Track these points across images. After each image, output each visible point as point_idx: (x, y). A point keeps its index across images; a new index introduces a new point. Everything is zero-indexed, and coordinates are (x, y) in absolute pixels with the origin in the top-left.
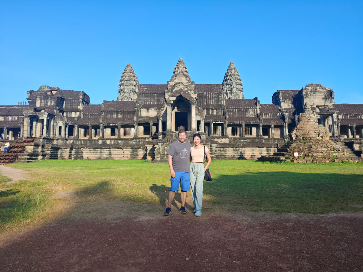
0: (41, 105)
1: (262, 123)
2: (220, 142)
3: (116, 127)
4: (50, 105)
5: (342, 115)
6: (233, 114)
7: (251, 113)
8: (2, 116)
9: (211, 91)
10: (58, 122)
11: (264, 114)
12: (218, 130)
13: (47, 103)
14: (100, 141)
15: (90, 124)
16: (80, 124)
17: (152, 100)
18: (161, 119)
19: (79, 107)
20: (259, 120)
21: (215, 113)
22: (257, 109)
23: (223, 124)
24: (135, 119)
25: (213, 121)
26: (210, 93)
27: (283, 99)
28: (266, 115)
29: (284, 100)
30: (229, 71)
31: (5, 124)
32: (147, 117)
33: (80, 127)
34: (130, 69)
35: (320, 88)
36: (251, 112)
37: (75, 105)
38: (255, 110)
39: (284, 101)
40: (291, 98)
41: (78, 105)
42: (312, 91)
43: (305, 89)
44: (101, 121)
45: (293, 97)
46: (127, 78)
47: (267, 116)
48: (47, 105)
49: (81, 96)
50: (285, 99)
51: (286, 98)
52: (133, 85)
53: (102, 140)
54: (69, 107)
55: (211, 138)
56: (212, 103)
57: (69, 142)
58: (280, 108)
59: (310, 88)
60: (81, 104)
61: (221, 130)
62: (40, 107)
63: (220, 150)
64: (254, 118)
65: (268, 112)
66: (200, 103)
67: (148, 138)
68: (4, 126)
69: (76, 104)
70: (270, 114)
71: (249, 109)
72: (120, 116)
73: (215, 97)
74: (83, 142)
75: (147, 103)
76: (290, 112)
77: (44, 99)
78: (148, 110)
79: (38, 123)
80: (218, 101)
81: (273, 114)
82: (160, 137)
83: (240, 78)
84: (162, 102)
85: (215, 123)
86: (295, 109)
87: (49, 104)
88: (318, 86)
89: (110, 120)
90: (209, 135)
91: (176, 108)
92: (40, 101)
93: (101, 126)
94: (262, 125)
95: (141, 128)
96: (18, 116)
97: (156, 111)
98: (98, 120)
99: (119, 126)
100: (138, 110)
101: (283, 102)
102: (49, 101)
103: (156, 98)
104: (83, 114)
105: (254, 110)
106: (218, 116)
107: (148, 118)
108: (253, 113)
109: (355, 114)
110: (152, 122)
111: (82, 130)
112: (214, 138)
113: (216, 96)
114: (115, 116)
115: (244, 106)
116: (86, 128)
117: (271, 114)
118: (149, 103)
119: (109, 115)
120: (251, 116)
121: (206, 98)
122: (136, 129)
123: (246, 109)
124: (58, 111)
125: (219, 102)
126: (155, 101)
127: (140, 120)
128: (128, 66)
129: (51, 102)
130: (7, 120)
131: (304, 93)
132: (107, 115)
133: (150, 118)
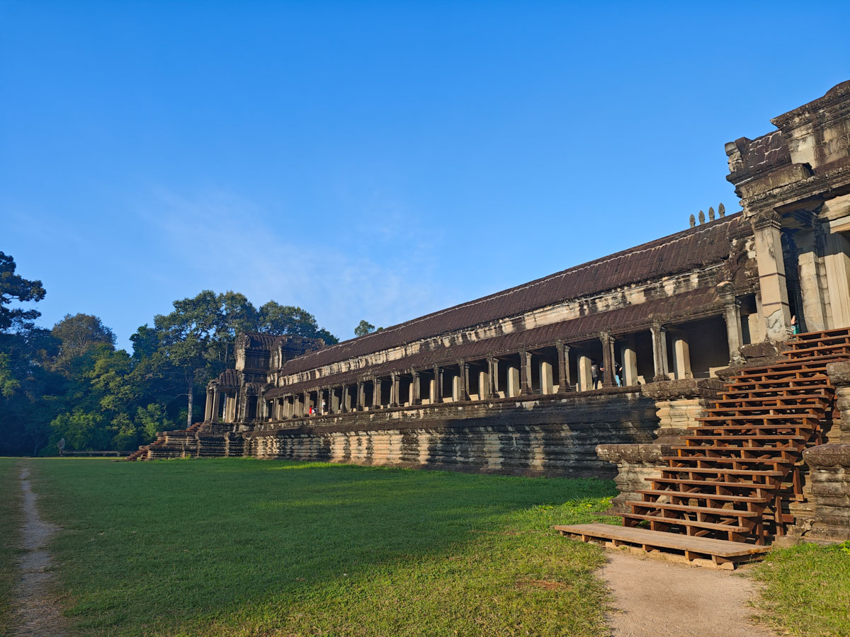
0: (820, 157)
8: (637, 283)
31: (655, 311)
96: (700, 266)
130: (657, 295)
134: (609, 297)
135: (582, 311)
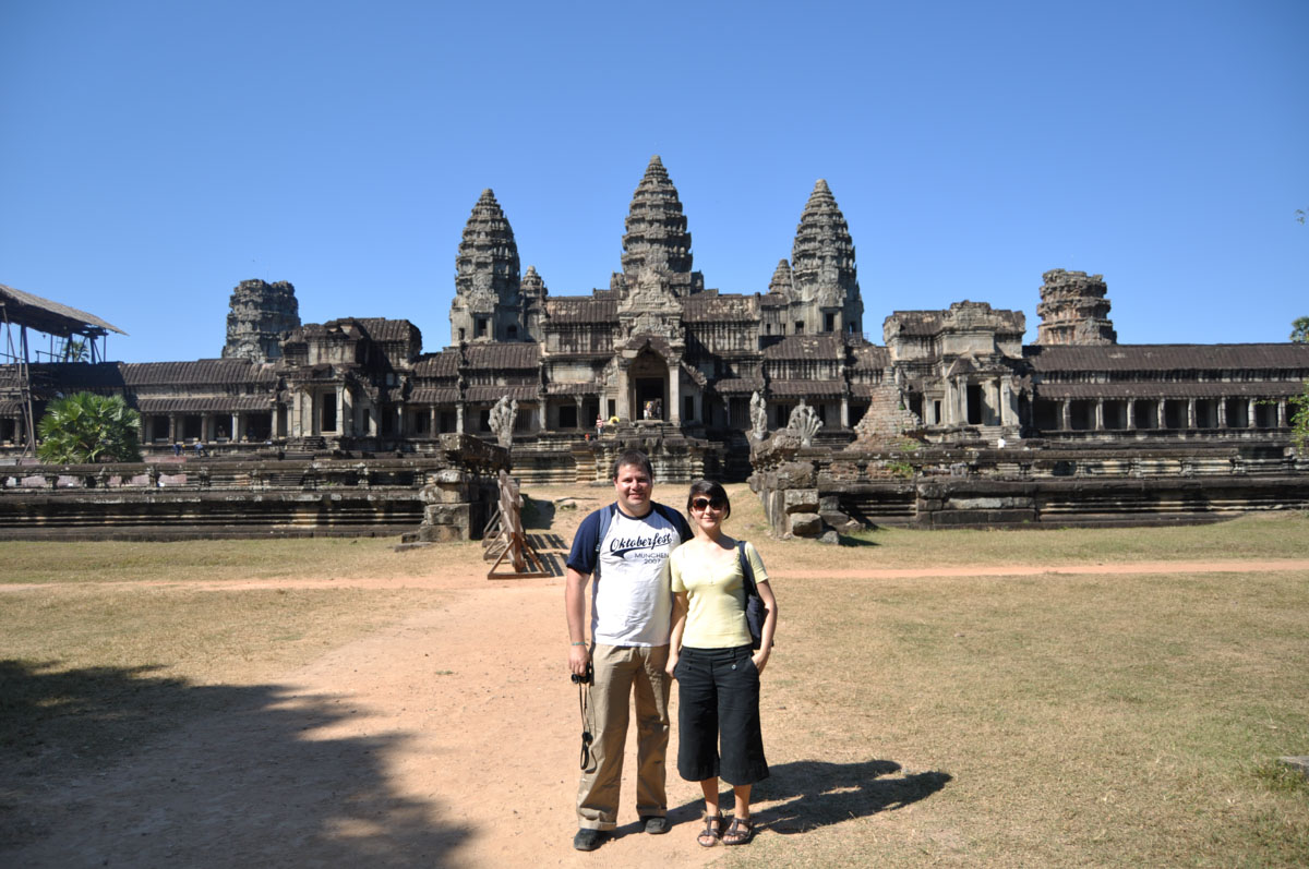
0: (319, 359)
1: (848, 395)
4: (342, 359)
5: (1044, 374)
7: (823, 372)
8: (223, 385)
9: (724, 319)
10: (360, 400)
11: (854, 373)
13: (334, 355)
15: (432, 403)
16: (409, 403)
17: (580, 341)
18: (605, 394)
19: (402, 361)
20: (841, 388)
24: (539, 388)
26: (723, 323)
28: (859, 374)
29: (905, 338)
30: (810, 209)
32: (568, 385)
35: (984, 310)
36: (823, 369)
37: (393, 356)
38: (834, 362)
39: (906, 342)
41: (401, 355)
42: (963, 319)
43: (947, 313)
44: (459, 396)
46: (481, 239)
47: (861, 377)
48: (334, 359)
50: (908, 335)
52: (501, 260)
55: (725, 434)
56: (727, 347)
58: (896, 358)
60: (407, 353)
62: (320, 365)
64: (829, 382)
69: (395, 355)
70: (870, 373)
71: (819, 363)
72: (502, 382)
73: (735, 332)
75: (568, 348)
77: (327, 346)
78: (569, 365)
79: (316, 402)
80: (742, 340)
86: (930, 362)
88: (978, 305)
89: (480, 391)
92: (317, 350)
93: (460, 407)
94: (847, 400)
95: (555, 410)
96: (260, 384)
97: (590, 370)
98: (450, 391)
100: (545, 367)
101: (902, 342)
102: (339, 351)
103: (589, 336)
104: (413, 378)
105: (831, 364)
107: (570, 388)
108: (828, 371)
109: (1074, 373)
110: (580, 396)
111: (412, 417)
113: (738, 329)
114: (489, 382)
115: (806, 355)
116: (421, 412)
118: (573, 348)
119: (476, 380)
120: (824, 379)
121: (713, 334)
122: (542, 415)
124: (360, 375)
125: (744, 344)
126: (587, 344)
129: (343, 353)
131: (945, 325)
132: (471, 378)
133: (575, 385)
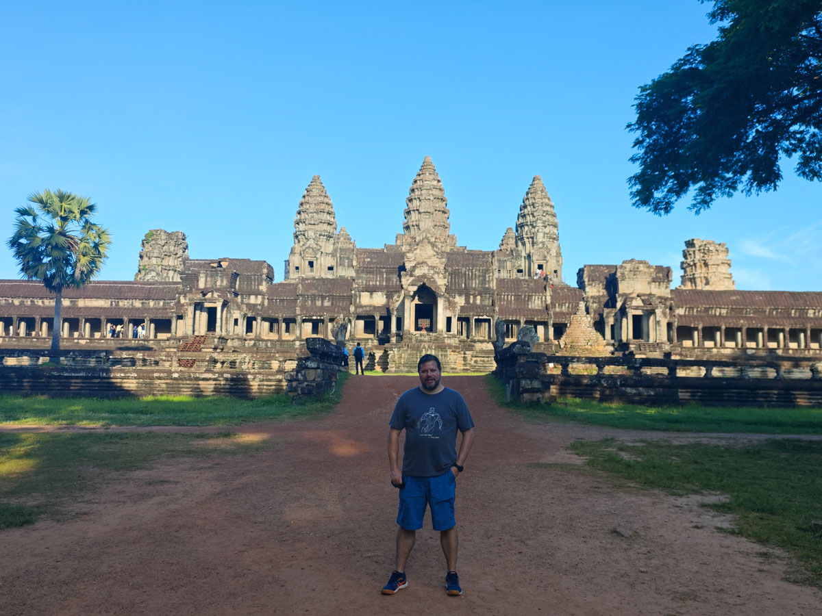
0: (206, 284)
1: (552, 319)
2: (484, 349)
3: (322, 321)
4: (221, 285)
5: (684, 309)
6: (507, 304)
7: (536, 303)
8: (139, 299)
9: (473, 267)
10: (232, 312)
11: (557, 305)
12: (482, 329)
13: (216, 282)
14: (298, 343)
15: (280, 316)
16: (265, 315)
17: (378, 279)
18: (395, 313)
19: (261, 288)
20: (548, 314)
21: (478, 302)
22: (546, 296)
23: (490, 319)
24: (352, 309)
25: (474, 315)
26: (472, 270)
27: (589, 281)
28: (560, 305)
29: (591, 282)
30: (529, 195)
31: (147, 313)
32: (370, 306)
33: (264, 319)
34: (320, 187)
35: (645, 266)
36: (536, 301)
37: (255, 284)
38: (544, 297)
39: (592, 285)
40: (603, 279)
41: (260, 284)
42: (631, 271)
43: (621, 267)
44: (298, 312)
45: (606, 278)
46: (312, 208)
47: (562, 307)
48: (216, 285)
49: (265, 271)
50: (593, 281)
51: (595, 278)
52: (325, 223)
53: (300, 341)
54: (245, 287)
55: (471, 341)
56: (474, 286)
57: (249, 344)
58: (584, 296)
59: (628, 266)
60: (264, 283)
61: (487, 329)
62: (206, 288)
63: (484, 361)
64: (540, 310)
65: (564, 301)
66: (455, 285)
67: (371, 339)
68: (145, 317)
70: (567, 305)
71: (534, 297)
72: (327, 303)
73: (479, 276)
74: (269, 344)
75: (371, 283)
76: (600, 302)
77: (212, 276)
78: (371, 294)
79: (203, 313)
80: (484, 282)
81: (572, 306)
82: (394, 340)
83: (554, 211)
84: (394, 283)
85: (477, 317)
86: (607, 298)
87: (219, 283)
88: (641, 262)
89: (312, 309)
90: (468, 337)
91: (417, 298)
92: (204, 278)
93: (299, 319)
94: (552, 322)
95: (361, 323)
96: (164, 300)
97: (385, 296)
98: (293, 309)
99: (327, 320)
100: (355, 295)
101: (589, 285)
102: (219, 279)
103: (385, 276)
104: (268, 299)
105: (542, 298)
106: (482, 307)
107: (372, 308)
108: (540, 302)
109: (705, 308)
110: (378, 314)
111: (266, 325)
112: (475, 341)
113: (481, 274)
114: (319, 303)
115: (526, 292)
116: (273, 321)
117: (569, 306)
118: (374, 283)
119: (310, 302)
120: (537, 308)
121: (465, 276)
122: (353, 326)
123: (529, 296)
124: (233, 296)
125: (485, 284)
126: (383, 281)
127: (360, 310)
128: (314, 180)
129: (222, 281)
130: (146, 306)
131: (618, 274)
132: (306, 301)
133: (374, 307)
134: (126, 301)
135: (111, 304)
